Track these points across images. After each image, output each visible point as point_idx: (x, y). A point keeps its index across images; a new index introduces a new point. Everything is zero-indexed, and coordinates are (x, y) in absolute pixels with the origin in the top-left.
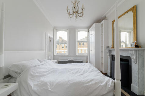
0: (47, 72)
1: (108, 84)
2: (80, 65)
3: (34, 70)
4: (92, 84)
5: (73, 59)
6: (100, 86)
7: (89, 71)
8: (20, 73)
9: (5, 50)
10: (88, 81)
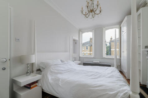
0: (65, 71)
1: (119, 94)
2: (102, 69)
3: (55, 68)
4: (98, 90)
5: (99, 62)
6: (107, 94)
7: (107, 76)
8: (45, 69)
9: (37, 52)
10: (95, 85)
